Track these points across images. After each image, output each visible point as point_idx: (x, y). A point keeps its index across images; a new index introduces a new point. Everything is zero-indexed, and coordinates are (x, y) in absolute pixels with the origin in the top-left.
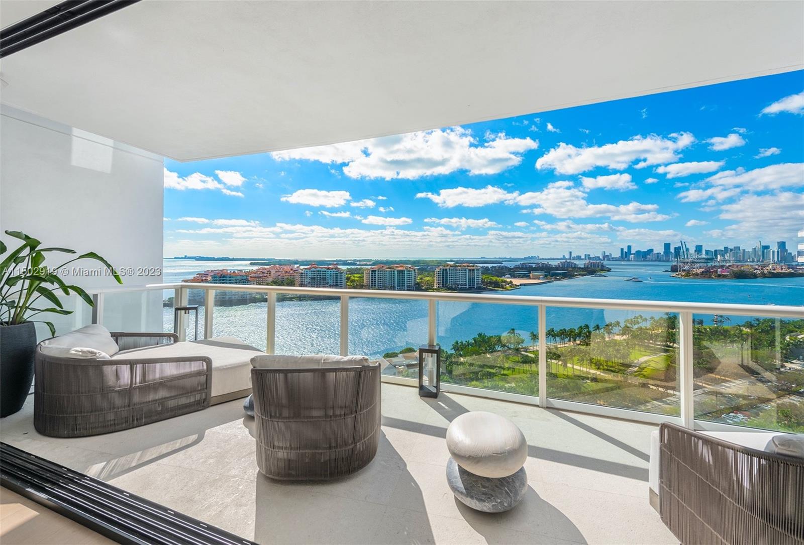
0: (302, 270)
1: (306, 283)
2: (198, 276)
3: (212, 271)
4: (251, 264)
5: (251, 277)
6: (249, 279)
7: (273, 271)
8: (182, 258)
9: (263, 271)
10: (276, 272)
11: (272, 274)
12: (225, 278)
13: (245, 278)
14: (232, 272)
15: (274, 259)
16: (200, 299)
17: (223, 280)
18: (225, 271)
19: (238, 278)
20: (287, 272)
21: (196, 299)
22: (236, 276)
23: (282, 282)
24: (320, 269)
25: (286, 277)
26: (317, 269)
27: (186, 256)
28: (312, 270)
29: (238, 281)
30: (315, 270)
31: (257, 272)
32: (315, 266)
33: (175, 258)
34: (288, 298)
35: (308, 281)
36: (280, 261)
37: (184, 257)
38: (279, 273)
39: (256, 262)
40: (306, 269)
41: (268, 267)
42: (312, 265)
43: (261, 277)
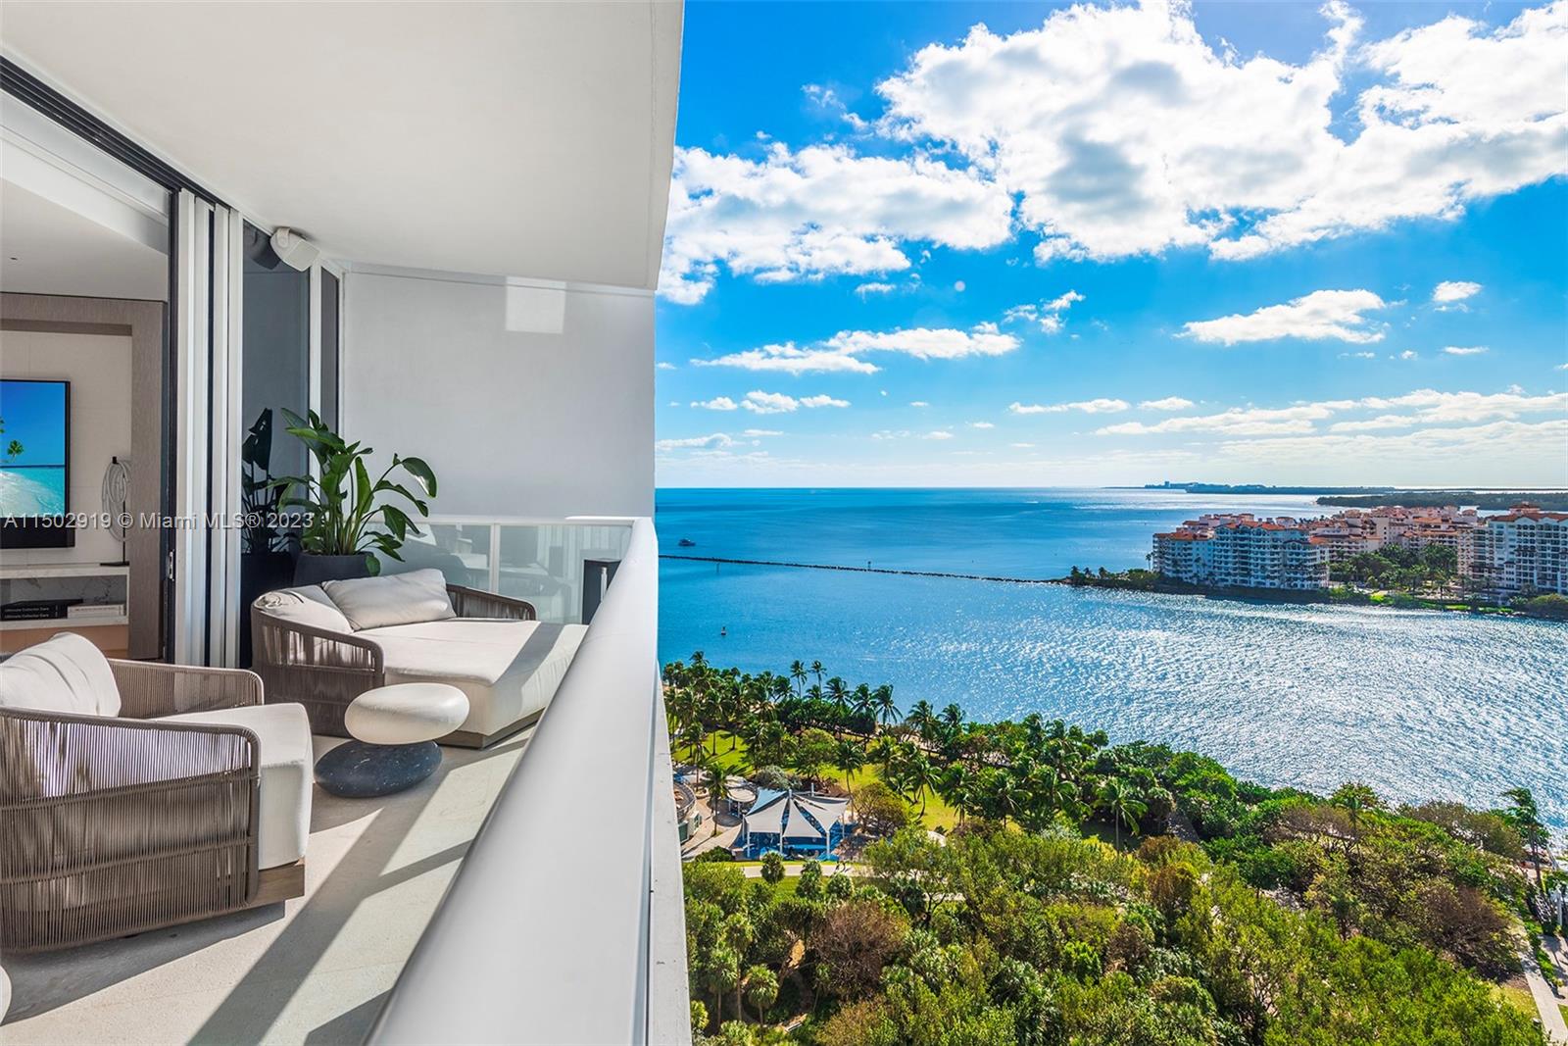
0: (1481, 521)
1: (1496, 563)
2: (1186, 526)
3: (1217, 518)
4: (1321, 502)
5: (1316, 535)
6: (1310, 538)
7: (1381, 524)
8: (1160, 487)
9: (1351, 521)
10: (1391, 524)
11: (1379, 529)
12: (1246, 535)
13: (1298, 536)
14: (1264, 520)
15: (1393, 489)
16: (1191, 578)
17: (1242, 539)
18: (1247, 519)
19: (1280, 535)
20: (1429, 526)
21: (1180, 579)
22: (1275, 531)
23: (1412, 555)
24: (1553, 522)
25: (1423, 542)
26: (1542, 522)
27: (1167, 483)
28: (1517, 522)
29: (1279, 543)
30: (1530, 522)
31: (1333, 522)
32: (1531, 510)
33: (1147, 487)
34: (1432, 602)
35: (1507, 557)
36: (1410, 494)
37: (1163, 484)
38: (1402, 530)
39: (1336, 496)
40: (1495, 519)
41: (1369, 511)
42: (1518, 506)
43: (1344, 537)
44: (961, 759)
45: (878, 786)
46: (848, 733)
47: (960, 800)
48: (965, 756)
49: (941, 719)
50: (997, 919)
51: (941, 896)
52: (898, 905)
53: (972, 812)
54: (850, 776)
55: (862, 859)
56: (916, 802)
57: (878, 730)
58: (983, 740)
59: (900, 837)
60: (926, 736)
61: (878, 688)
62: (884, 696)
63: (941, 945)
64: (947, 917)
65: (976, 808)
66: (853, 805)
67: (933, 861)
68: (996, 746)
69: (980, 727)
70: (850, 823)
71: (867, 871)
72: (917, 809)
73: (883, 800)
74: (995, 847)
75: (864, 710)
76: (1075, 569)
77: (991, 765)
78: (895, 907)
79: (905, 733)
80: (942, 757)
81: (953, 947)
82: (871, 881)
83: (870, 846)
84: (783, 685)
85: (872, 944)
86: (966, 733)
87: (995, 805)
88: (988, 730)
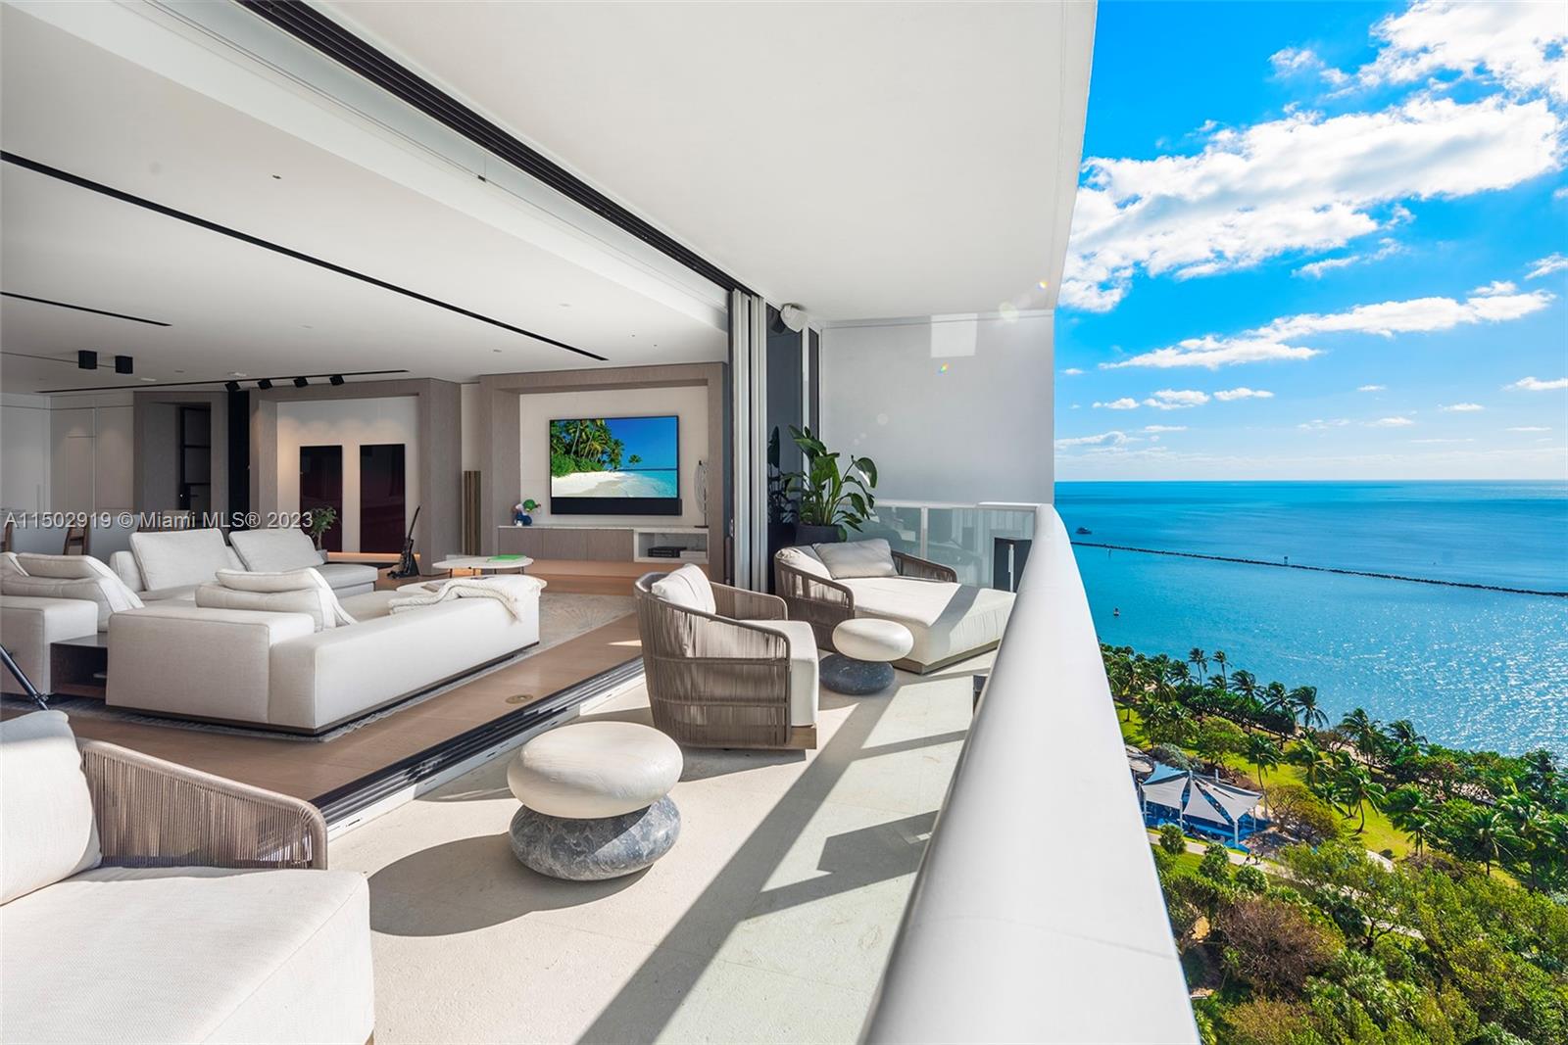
44: (1418, 782)
45: (1299, 788)
46: (1259, 728)
47: (1416, 826)
48: (1425, 780)
49: (1386, 734)
50: (1475, 974)
51: (1388, 926)
52: (1327, 918)
53: (1433, 843)
54: (1262, 771)
55: (1278, 859)
56: (1351, 816)
57: (1299, 732)
58: (1452, 767)
59: (1330, 847)
60: (1363, 748)
61: (1298, 687)
62: (1307, 696)
63: (1388, 977)
64: (1397, 951)
65: (1440, 841)
66: (1267, 801)
67: (1376, 883)
68: (1473, 778)
69: (1449, 753)
70: (1263, 818)
71: (1286, 872)
72: (1354, 825)
73: (1307, 805)
74: (1471, 892)
75: (1279, 708)
77: (1465, 798)
78: (1322, 918)
79: (1336, 740)
80: (1389, 776)
81: (1407, 986)
82: (1291, 883)
83: (1289, 848)
84: (1180, 670)
85: (1294, 948)
86: (1425, 755)
87: (1472, 845)
88: (1460, 757)
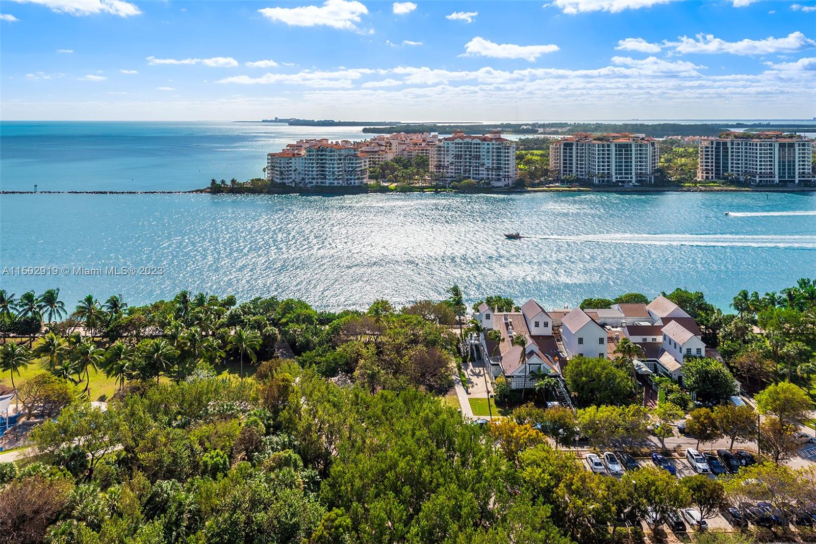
0: (440, 141)
1: (446, 164)
2: (288, 148)
3: (307, 141)
4: (365, 131)
5: (362, 152)
6: (359, 154)
7: (395, 143)
8: (271, 121)
9: (380, 142)
10: (400, 144)
11: (393, 147)
12: (324, 153)
13: (352, 152)
14: (334, 143)
15: (400, 123)
16: (291, 182)
17: (322, 155)
18: (325, 142)
19: (343, 152)
20: (416, 144)
21: (285, 183)
22: (340, 149)
23: (409, 161)
24: (469, 140)
25: (414, 153)
26: (466, 140)
27: (276, 118)
28: (456, 141)
29: (342, 157)
30: (460, 141)
31: (371, 143)
32: (461, 134)
33: (263, 121)
34: (417, 188)
35: (451, 160)
36: (408, 125)
37: (274, 119)
38: (404, 147)
39: (372, 127)
40: (446, 139)
41: (388, 136)
42: (456, 132)
43: (376, 152)
44: (122, 337)
45: (43, 376)
46: (13, 337)
47: (120, 370)
48: (125, 335)
49: (104, 309)
50: (150, 454)
51: (102, 452)
52: (62, 471)
53: (130, 377)
54: (15, 374)
55: (26, 443)
56: (80, 381)
57: (44, 329)
58: (140, 319)
59: (66, 412)
60: (89, 325)
61: (44, 293)
62: (50, 298)
63: (102, 490)
64: (107, 466)
65: (134, 373)
66: (18, 398)
67: (95, 425)
68: (151, 322)
69: (139, 310)
70: (14, 415)
71: (31, 451)
72: (82, 387)
73: (48, 387)
74: (150, 399)
75: (30, 314)
76: (213, 181)
77: (147, 337)
78: (59, 473)
79: (70, 326)
80: (105, 340)
81: (113, 489)
82: (36, 458)
83: (35, 430)
85: (36, 512)
86: (126, 316)
87: (151, 367)
88: (146, 311)
